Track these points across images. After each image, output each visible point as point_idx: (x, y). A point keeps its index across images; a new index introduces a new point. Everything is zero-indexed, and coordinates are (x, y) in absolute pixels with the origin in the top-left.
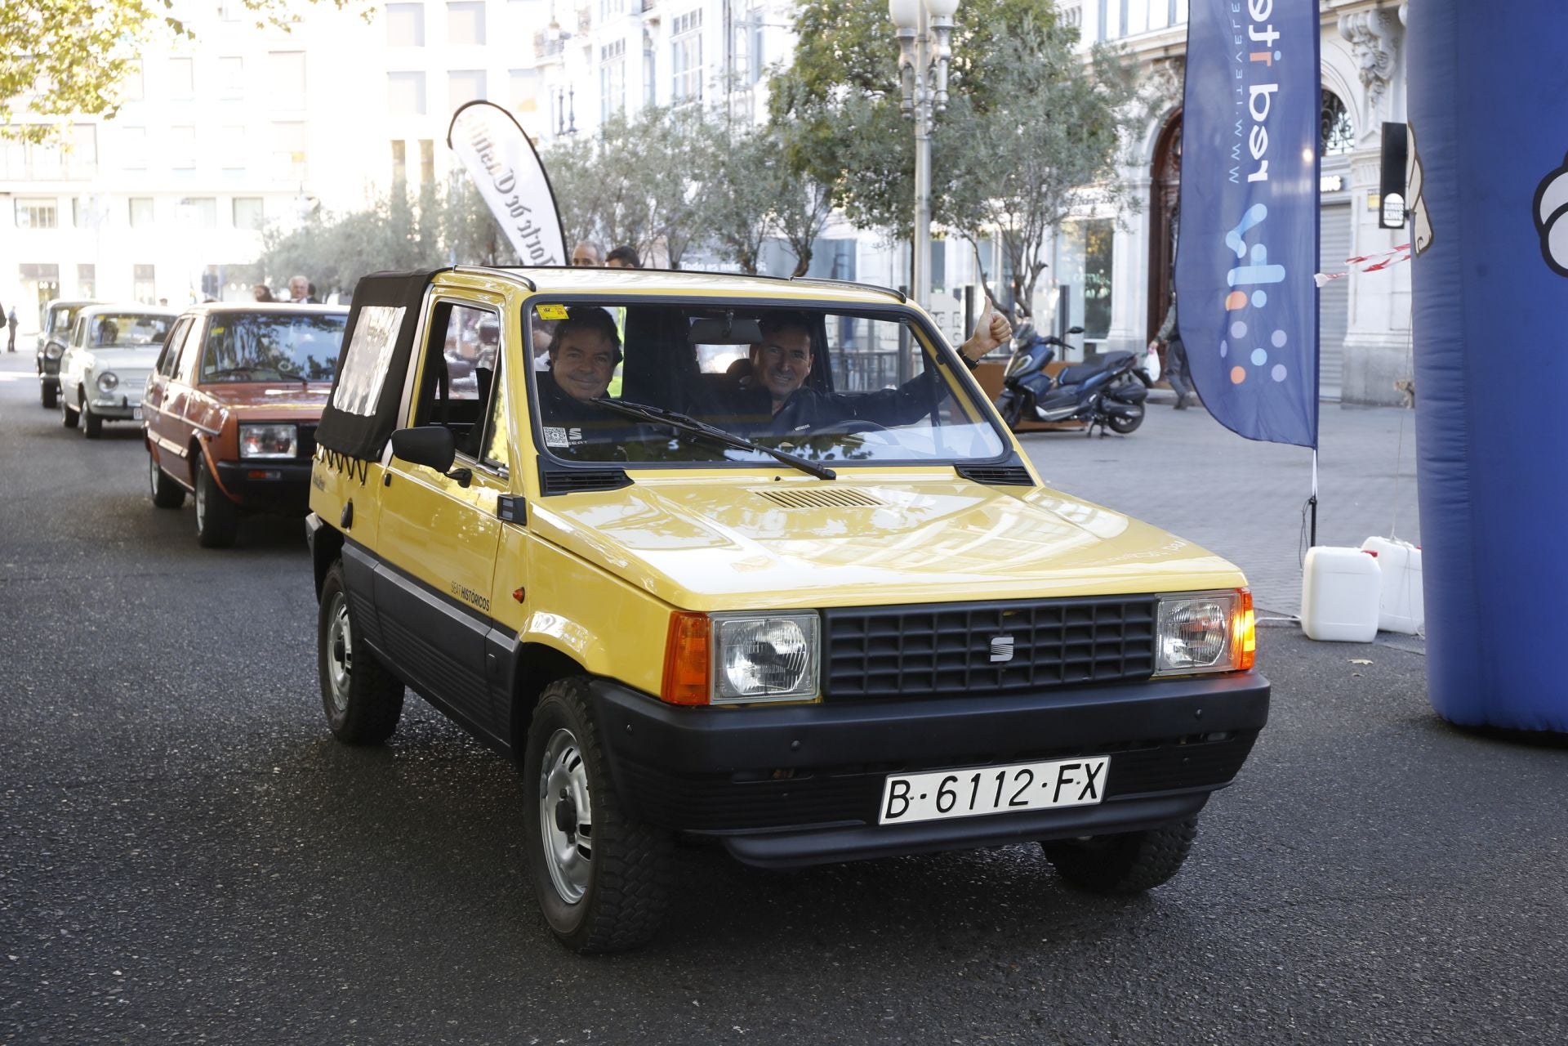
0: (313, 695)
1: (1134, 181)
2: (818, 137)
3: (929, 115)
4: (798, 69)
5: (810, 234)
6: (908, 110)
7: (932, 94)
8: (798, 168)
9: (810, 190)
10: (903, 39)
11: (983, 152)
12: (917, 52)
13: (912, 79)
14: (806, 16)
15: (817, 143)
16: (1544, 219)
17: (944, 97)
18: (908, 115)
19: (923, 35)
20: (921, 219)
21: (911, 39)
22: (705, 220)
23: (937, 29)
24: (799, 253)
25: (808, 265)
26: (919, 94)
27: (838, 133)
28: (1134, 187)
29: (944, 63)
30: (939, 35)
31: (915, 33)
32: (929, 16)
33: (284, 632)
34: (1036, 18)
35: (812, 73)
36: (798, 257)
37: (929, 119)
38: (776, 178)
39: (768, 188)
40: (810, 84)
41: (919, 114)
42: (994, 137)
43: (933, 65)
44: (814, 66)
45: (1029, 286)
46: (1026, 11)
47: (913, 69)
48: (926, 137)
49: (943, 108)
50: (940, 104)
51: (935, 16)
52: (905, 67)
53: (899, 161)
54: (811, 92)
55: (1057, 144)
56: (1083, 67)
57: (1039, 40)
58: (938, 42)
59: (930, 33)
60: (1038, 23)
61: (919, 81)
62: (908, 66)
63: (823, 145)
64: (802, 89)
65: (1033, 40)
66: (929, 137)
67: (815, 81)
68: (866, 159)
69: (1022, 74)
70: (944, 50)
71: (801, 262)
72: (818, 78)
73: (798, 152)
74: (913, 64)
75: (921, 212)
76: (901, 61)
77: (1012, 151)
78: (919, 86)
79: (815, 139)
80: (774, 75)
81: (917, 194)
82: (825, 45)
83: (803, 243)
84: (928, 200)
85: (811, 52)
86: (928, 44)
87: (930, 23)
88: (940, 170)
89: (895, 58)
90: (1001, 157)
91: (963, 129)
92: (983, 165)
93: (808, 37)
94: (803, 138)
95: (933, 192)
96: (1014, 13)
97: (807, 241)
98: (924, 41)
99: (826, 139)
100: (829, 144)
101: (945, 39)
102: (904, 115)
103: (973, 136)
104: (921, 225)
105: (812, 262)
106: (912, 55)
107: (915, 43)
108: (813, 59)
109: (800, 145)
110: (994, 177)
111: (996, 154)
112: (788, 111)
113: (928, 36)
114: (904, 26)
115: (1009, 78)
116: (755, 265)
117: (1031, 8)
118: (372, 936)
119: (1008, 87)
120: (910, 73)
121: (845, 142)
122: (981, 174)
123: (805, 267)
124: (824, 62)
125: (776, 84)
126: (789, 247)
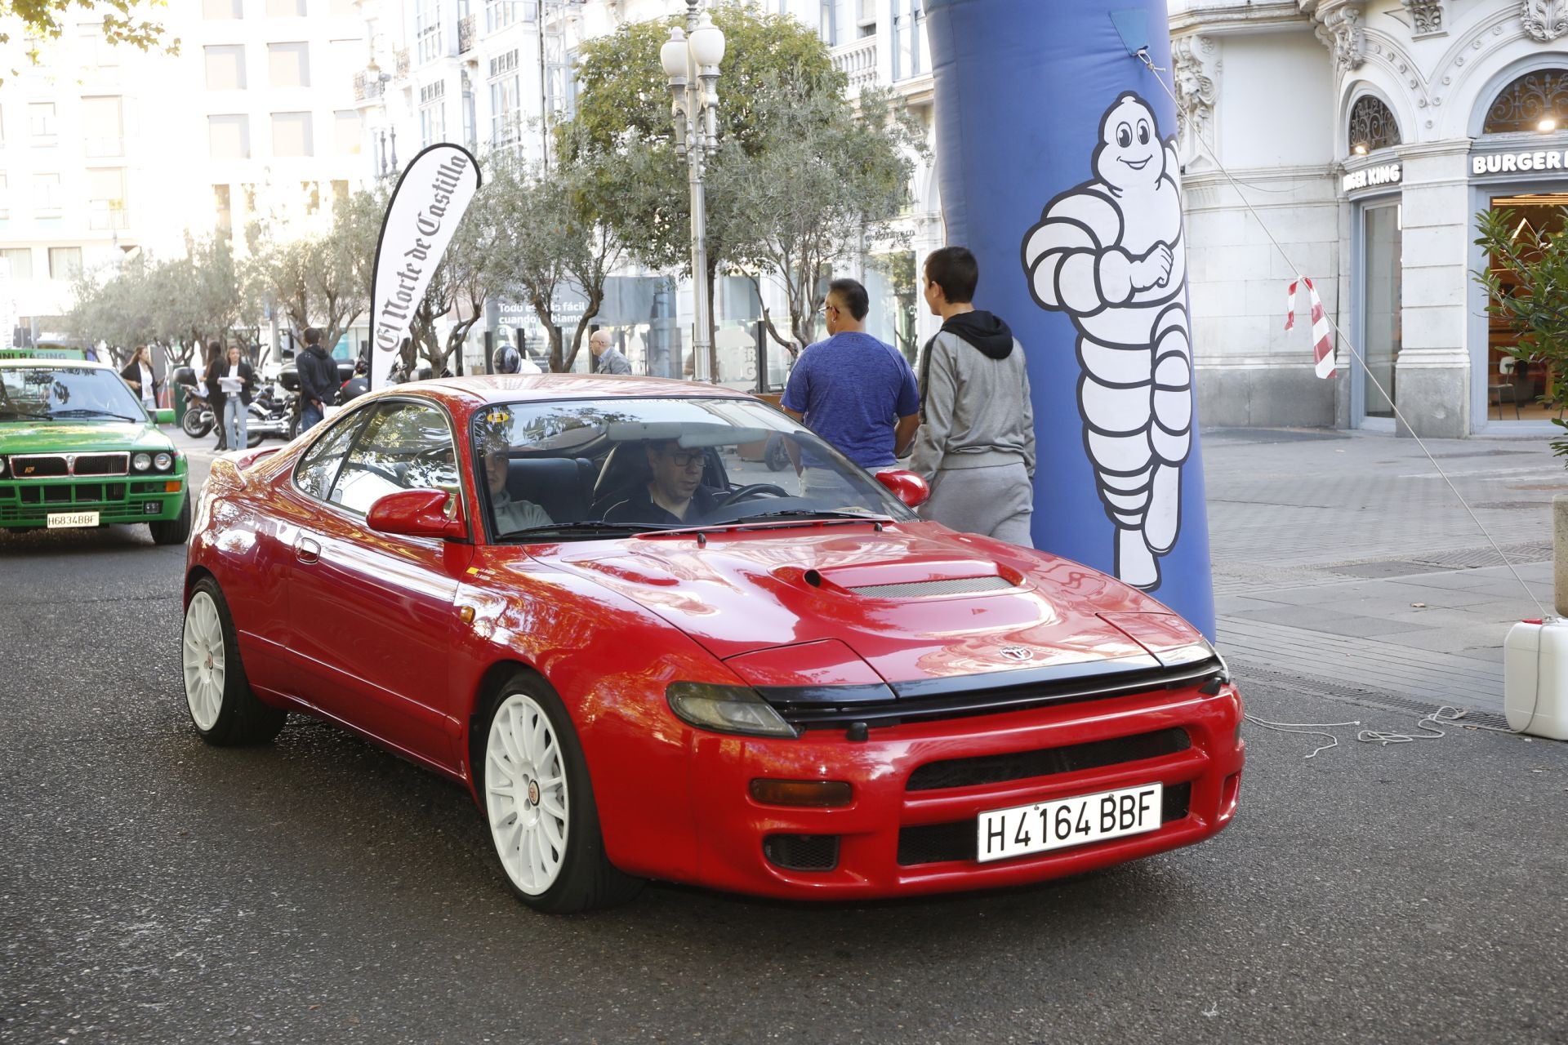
0: (24, 698)
1: (933, 215)
2: (601, 182)
3: (701, 160)
4: (582, 117)
5: (599, 277)
6: (683, 155)
7: (703, 139)
8: (585, 212)
9: (597, 230)
10: (675, 87)
11: (754, 194)
12: (688, 100)
13: (685, 125)
14: (589, 65)
15: (601, 188)
16: (1030, 264)
17: (714, 142)
18: (683, 159)
19: (692, 83)
20: (697, 259)
21: (683, 86)
22: (497, 265)
23: (704, 78)
24: (590, 294)
25: (598, 306)
26: (691, 139)
27: (616, 178)
28: (934, 220)
29: (712, 110)
30: (706, 84)
31: (686, 81)
32: (697, 66)
33: (14, 651)
34: (806, 64)
35: (594, 120)
36: (589, 298)
37: (701, 163)
38: (561, 222)
39: (554, 232)
40: (593, 130)
41: (692, 160)
42: (764, 180)
43: (703, 110)
44: (596, 114)
45: (809, 320)
46: (796, 57)
47: (685, 117)
48: (699, 181)
49: (713, 152)
50: (710, 149)
51: (702, 65)
52: (678, 114)
53: (676, 203)
54: (595, 140)
55: (825, 185)
56: (853, 110)
57: (807, 87)
58: (707, 92)
59: (699, 81)
60: (808, 69)
61: (690, 127)
62: (681, 113)
63: (607, 189)
64: (585, 136)
65: (802, 87)
66: (702, 180)
67: (598, 127)
68: (644, 203)
69: (792, 119)
70: (713, 98)
71: (592, 303)
72: (599, 125)
73: (584, 195)
74: (685, 112)
75: (697, 253)
76: (674, 109)
77: (782, 192)
78: (690, 131)
79: (599, 184)
80: (559, 122)
81: (693, 236)
82: (605, 93)
83: (593, 283)
84: (704, 240)
85: (593, 100)
86: (698, 92)
87: (699, 72)
88: (715, 212)
89: (670, 105)
90: (771, 197)
91: (737, 173)
92: (755, 206)
93: (592, 84)
94: (589, 183)
95: (708, 232)
96: (785, 60)
97: (597, 284)
98: (694, 90)
99: (610, 184)
100: (612, 189)
101: (712, 88)
102: (679, 160)
103: (746, 180)
104: (698, 265)
105: (601, 302)
106: (684, 102)
107: (686, 91)
108: (595, 106)
109: (584, 190)
110: (766, 217)
111: (766, 196)
112: (575, 156)
113: (697, 84)
114: (676, 75)
115: (779, 124)
116: (549, 307)
117: (801, 54)
118: (11, 853)
119: (777, 132)
120: (683, 120)
121: (625, 186)
122: (752, 214)
123: (596, 308)
124: (604, 109)
125: (561, 131)
126: (581, 289)
